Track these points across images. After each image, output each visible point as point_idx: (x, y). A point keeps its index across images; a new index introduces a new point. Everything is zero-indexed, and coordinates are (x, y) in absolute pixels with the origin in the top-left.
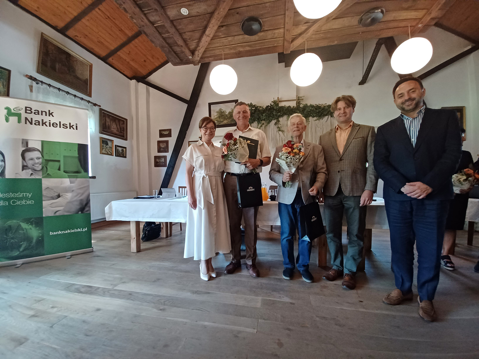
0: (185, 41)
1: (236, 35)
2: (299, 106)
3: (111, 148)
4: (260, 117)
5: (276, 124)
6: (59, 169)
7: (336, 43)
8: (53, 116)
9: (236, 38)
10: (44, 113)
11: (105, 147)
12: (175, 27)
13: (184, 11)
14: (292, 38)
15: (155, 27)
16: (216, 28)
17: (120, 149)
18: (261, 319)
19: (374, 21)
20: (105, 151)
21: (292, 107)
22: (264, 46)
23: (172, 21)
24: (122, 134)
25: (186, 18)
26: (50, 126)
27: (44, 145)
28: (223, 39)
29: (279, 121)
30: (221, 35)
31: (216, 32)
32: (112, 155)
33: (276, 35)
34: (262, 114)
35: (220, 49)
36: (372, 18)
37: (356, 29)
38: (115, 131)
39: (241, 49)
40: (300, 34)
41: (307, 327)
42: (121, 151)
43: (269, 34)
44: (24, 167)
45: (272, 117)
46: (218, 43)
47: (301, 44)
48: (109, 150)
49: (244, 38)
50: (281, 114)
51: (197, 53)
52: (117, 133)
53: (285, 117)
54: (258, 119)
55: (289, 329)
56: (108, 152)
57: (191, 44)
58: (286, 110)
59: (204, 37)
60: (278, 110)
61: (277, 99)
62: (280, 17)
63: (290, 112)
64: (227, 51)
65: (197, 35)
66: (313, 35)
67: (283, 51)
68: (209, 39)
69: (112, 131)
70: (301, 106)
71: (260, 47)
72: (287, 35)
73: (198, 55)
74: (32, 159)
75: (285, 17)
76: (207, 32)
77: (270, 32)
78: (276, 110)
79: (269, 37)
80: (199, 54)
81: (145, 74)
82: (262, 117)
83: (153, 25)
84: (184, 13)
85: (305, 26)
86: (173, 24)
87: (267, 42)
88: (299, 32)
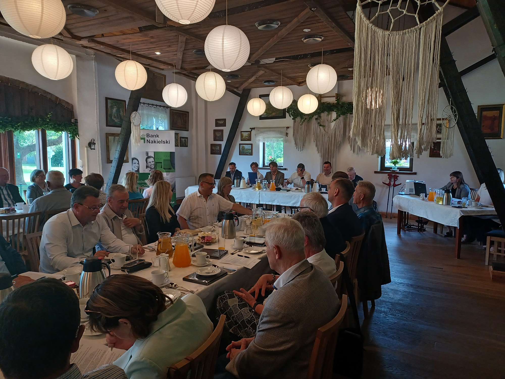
2: (339, 103)
3: (177, 140)
5: (316, 119)
6: (161, 168)
8: (159, 137)
10: (155, 136)
17: (183, 139)
21: (332, 103)
24: (185, 126)
26: (157, 143)
27: (155, 154)
29: (320, 117)
32: (178, 146)
38: (180, 125)
42: (184, 142)
44: (147, 167)
50: (320, 110)
53: (326, 113)
54: (301, 115)
58: (326, 107)
63: (329, 109)
74: (150, 162)
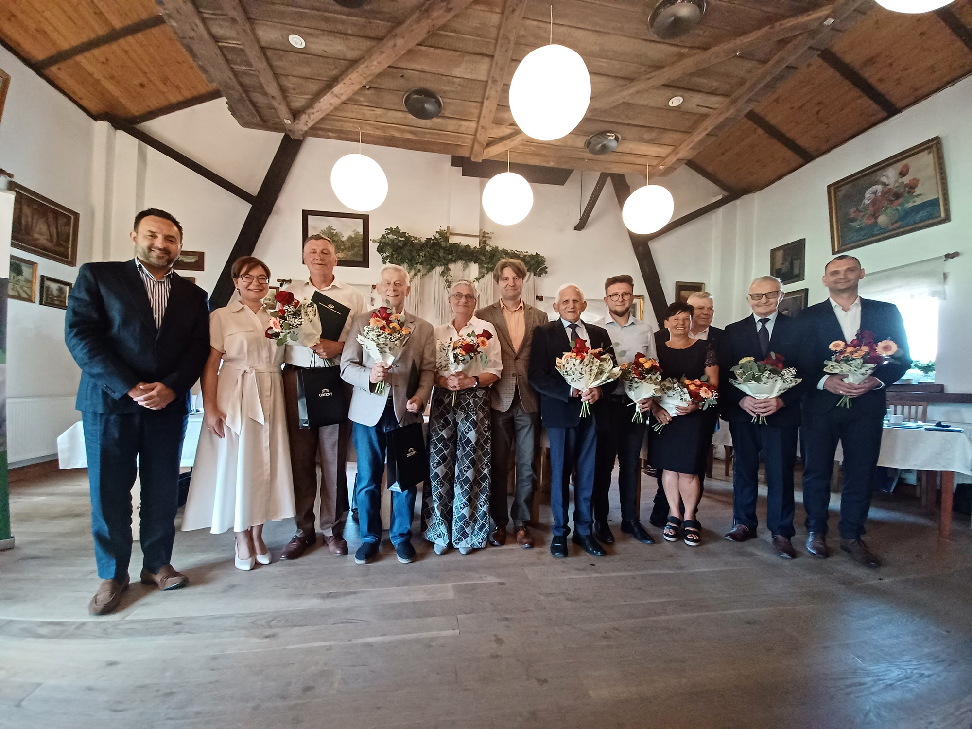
0: (283, 90)
1: (391, 110)
2: (484, 247)
3: (29, 282)
4: (413, 257)
5: (443, 274)
7: (551, 164)
9: (391, 113)
12: (268, 59)
13: (297, 41)
14: (488, 140)
15: (220, 48)
16: (357, 87)
17: (54, 286)
18: (459, 614)
19: (604, 149)
20: (13, 289)
21: (472, 247)
22: (438, 139)
23: (263, 49)
24: (61, 249)
25: (298, 53)
28: (365, 108)
29: (448, 269)
30: (362, 101)
31: (355, 94)
32: (30, 300)
33: (462, 130)
34: (418, 251)
35: (355, 122)
36: (603, 144)
37: (581, 153)
38: (43, 240)
39: (397, 134)
40: (502, 139)
41: (529, 611)
42: (55, 293)
43: (452, 125)
45: (436, 260)
46: (353, 112)
47: (500, 154)
48: (24, 287)
49: (406, 118)
50: (453, 256)
51: (304, 117)
52: (48, 245)
53: (460, 264)
54: (410, 261)
55: (507, 619)
56: (21, 292)
57: (296, 99)
58: (462, 251)
59: (328, 95)
60: (448, 250)
61: (446, 229)
62: (473, 104)
63: (469, 256)
64: (369, 130)
65: (314, 87)
66: (520, 145)
67: (471, 156)
68: (336, 101)
69: (36, 239)
70: (488, 248)
71: (432, 140)
72: (480, 135)
73: (307, 121)
75: (482, 106)
76: (337, 89)
77: (453, 122)
78: (444, 249)
79: (451, 128)
80: (309, 121)
81: (136, 114)
82: (418, 257)
83: (217, 41)
84: (296, 43)
85: (511, 129)
86: (265, 55)
87: (444, 134)
88: (501, 134)
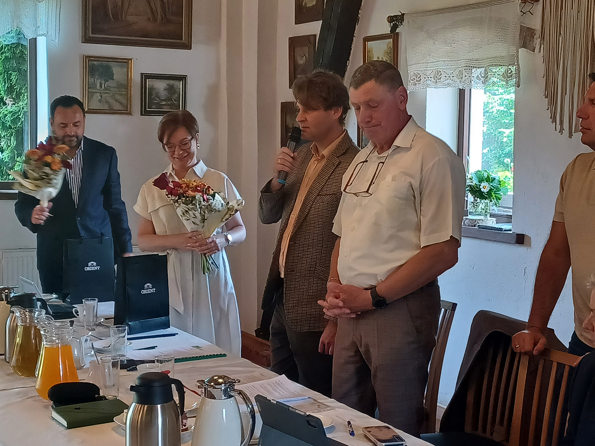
3: (125, 87)
11: (101, 87)
17: (161, 86)
20: (100, 101)
32: (126, 111)
38: (141, 22)
42: (163, 94)
48: (116, 96)
52: (149, 26)
56: (112, 101)
69: (130, 24)
